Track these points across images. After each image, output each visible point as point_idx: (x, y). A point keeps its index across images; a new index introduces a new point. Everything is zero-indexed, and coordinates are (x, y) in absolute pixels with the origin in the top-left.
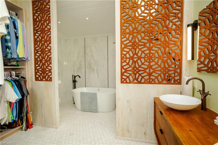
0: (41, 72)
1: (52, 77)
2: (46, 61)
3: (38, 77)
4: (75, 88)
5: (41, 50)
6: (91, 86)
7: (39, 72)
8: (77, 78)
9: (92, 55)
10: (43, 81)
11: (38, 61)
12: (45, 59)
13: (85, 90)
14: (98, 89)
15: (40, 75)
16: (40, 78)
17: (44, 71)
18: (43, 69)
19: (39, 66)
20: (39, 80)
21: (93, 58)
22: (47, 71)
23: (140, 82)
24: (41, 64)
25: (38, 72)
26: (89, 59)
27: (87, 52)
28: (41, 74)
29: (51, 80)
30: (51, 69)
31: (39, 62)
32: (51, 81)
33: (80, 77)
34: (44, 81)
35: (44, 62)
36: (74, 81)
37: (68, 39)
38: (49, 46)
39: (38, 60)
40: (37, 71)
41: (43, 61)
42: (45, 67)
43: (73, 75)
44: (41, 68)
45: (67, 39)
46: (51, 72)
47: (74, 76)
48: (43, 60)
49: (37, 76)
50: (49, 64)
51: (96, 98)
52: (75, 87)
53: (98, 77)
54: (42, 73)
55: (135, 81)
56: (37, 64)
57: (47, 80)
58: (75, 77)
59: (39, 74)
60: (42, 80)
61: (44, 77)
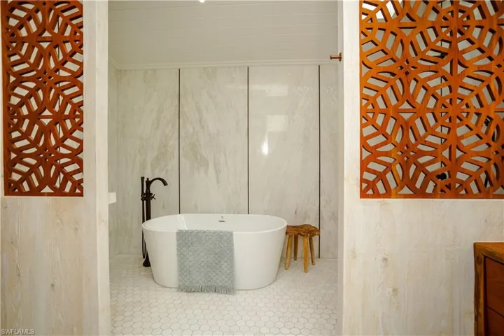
0: (33, 161)
1: (81, 181)
2: (59, 119)
3: (21, 181)
4: (149, 218)
5: (34, 73)
6: (195, 210)
7: (27, 160)
8: (156, 188)
9: (200, 121)
10: (43, 194)
11: (22, 119)
12: (52, 109)
13: (183, 222)
14: (218, 217)
15: (29, 173)
16: (30, 184)
17: (47, 157)
18: (41, 150)
19: (25, 136)
20: (22, 193)
21: (203, 128)
22: (64, 156)
23: (420, 193)
24: (36, 128)
25: (19, 160)
26: (191, 130)
27: (184, 109)
28: (33, 169)
29: (78, 191)
30: (80, 150)
31: (27, 121)
32: (81, 195)
33: (165, 184)
34: (49, 194)
35: (46, 121)
36: (147, 197)
37: (125, 71)
38: (75, 62)
39: (19, 113)
40: (13, 156)
41: (46, 117)
42: (53, 142)
43: (143, 178)
44: (34, 143)
45: (121, 71)
46: (80, 162)
47: (145, 180)
48: (47, 113)
49: (16, 177)
50: (73, 130)
51: (231, 250)
52: (147, 215)
53: (218, 182)
54: (39, 163)
55: (406, 190)
56: (17, 127)
57: (59, 192)
58: (149, 183)
59: (26, 169)
60: (35, 192)
61: (47, 181)
